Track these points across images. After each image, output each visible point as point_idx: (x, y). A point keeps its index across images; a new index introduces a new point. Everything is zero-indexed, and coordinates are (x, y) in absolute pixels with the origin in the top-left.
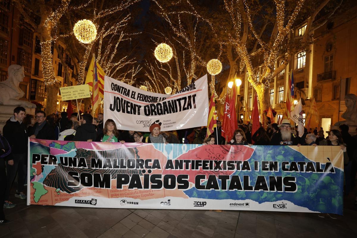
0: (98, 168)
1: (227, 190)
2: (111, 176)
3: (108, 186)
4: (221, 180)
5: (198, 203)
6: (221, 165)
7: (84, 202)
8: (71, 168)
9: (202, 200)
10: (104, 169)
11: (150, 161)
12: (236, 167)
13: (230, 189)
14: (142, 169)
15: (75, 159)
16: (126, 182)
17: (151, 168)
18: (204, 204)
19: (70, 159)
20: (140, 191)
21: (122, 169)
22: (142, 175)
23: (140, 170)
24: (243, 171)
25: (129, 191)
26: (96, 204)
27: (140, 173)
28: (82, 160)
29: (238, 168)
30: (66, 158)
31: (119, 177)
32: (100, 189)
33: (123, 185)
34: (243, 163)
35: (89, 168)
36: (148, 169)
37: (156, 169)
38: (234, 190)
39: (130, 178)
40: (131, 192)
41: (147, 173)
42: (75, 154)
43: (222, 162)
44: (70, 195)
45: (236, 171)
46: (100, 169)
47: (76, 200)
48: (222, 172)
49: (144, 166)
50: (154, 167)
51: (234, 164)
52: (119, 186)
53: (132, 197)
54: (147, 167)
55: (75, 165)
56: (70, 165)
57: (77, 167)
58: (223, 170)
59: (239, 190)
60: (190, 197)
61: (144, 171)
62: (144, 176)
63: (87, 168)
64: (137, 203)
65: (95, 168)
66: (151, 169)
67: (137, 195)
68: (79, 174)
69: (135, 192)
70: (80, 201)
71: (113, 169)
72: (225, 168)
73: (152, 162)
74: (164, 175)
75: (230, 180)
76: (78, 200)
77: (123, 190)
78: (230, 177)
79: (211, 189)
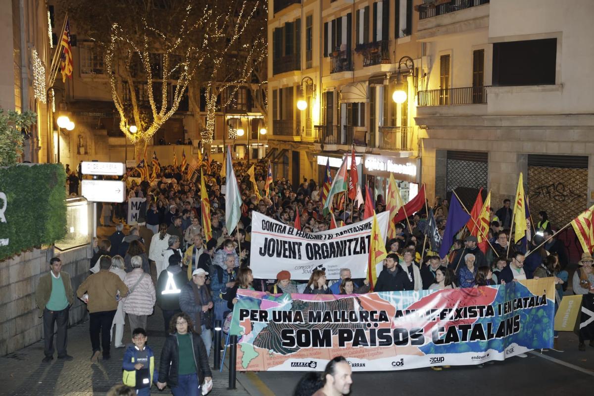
0: (317, 323)
1: (467, 341)
2: (331, 331)
3: (329, 344)
4: (461, 330)
5: (435, 360)
6: (461, 313)
7: (302, 364)
8: (286, 324)
9: (439, 356)
10: (324, 323)
11: (376, 312)
12: (478, 314)
13: (471, 339)
14: (367, 323)
15: (290, 313)
16: (349, 339)
17: (377, 321)
18: (442, 359)
19: (285, 312)
20: (366, 349)
21: (344, 323)
22: (367, 329)
23: (365, 324)
24: (487, 317)
25: (353, 349)
26: (316, 366)
27: (365, 327)
28: (298, 314)
29: (481, 315)
30: (280, 312)
31: (341, 333)
32: (320, 349)
33: (346, 342)
34: (486, 307)
35: (306, 323)
36: (374, 322)
37: (383, 322)
38: (476, 340)
39: (354, 333)
40: (355, 350)
41: (372, 327)
42: (291, 307)
43: (463, 309)
44: (286, 357)
45: (479, 319)
46: (319, 323)
47: (292, 363)
48: (462, 321)
49: (369, 319)
50: (381, 319)
51: (476, 310)
52: (341, 344)
53: (357, 357)
54: (372, 319)
55: (290, 320)
56: (285, 321)
57: (292, 323)
58: (463, 319)
59: (482, 341)
60: (426, 354)
61: (369, 325)
62: (369, 331)
63: (304, 323)
64: (364, 365)
65: (312, 323)
66: (378, 323)
67: (363, 354)
68: (294, 331)
69: (361, 350)
70: (297, 363)
71: (333, 323)
72: (465, 316)
73: (378, 314)
74: (393, 330)
75: (472, 329)
76: (295, 363)
77: (346, 349)
78: (472, 326)
79: (451, 343)
